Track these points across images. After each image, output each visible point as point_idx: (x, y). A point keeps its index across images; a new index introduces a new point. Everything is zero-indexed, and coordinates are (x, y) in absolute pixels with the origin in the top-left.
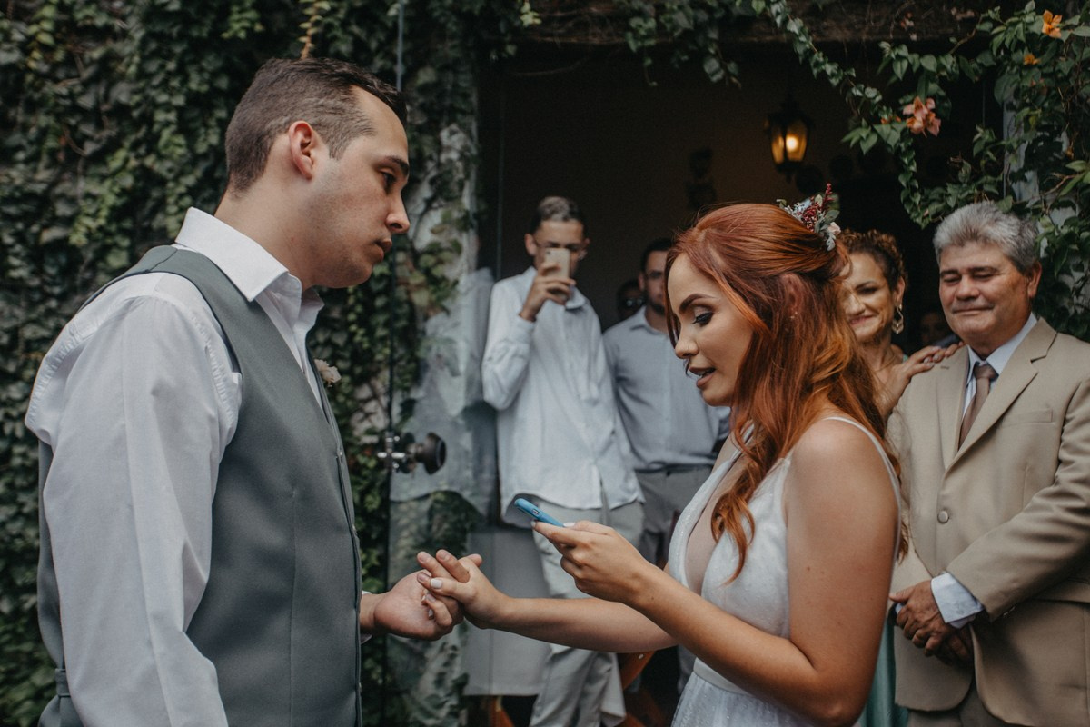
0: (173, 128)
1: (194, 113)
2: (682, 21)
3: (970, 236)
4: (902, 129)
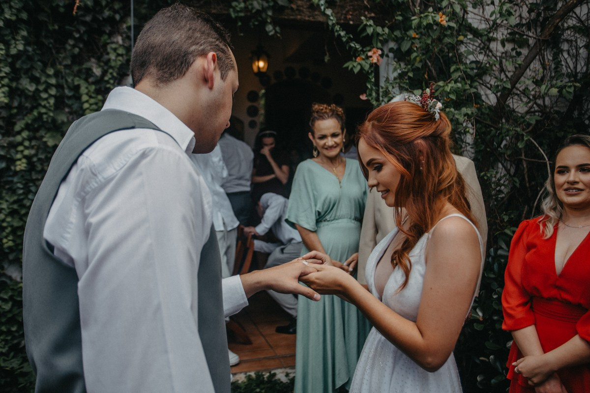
1: (8, 32)
2: (257, 6)
4: (369, 63)
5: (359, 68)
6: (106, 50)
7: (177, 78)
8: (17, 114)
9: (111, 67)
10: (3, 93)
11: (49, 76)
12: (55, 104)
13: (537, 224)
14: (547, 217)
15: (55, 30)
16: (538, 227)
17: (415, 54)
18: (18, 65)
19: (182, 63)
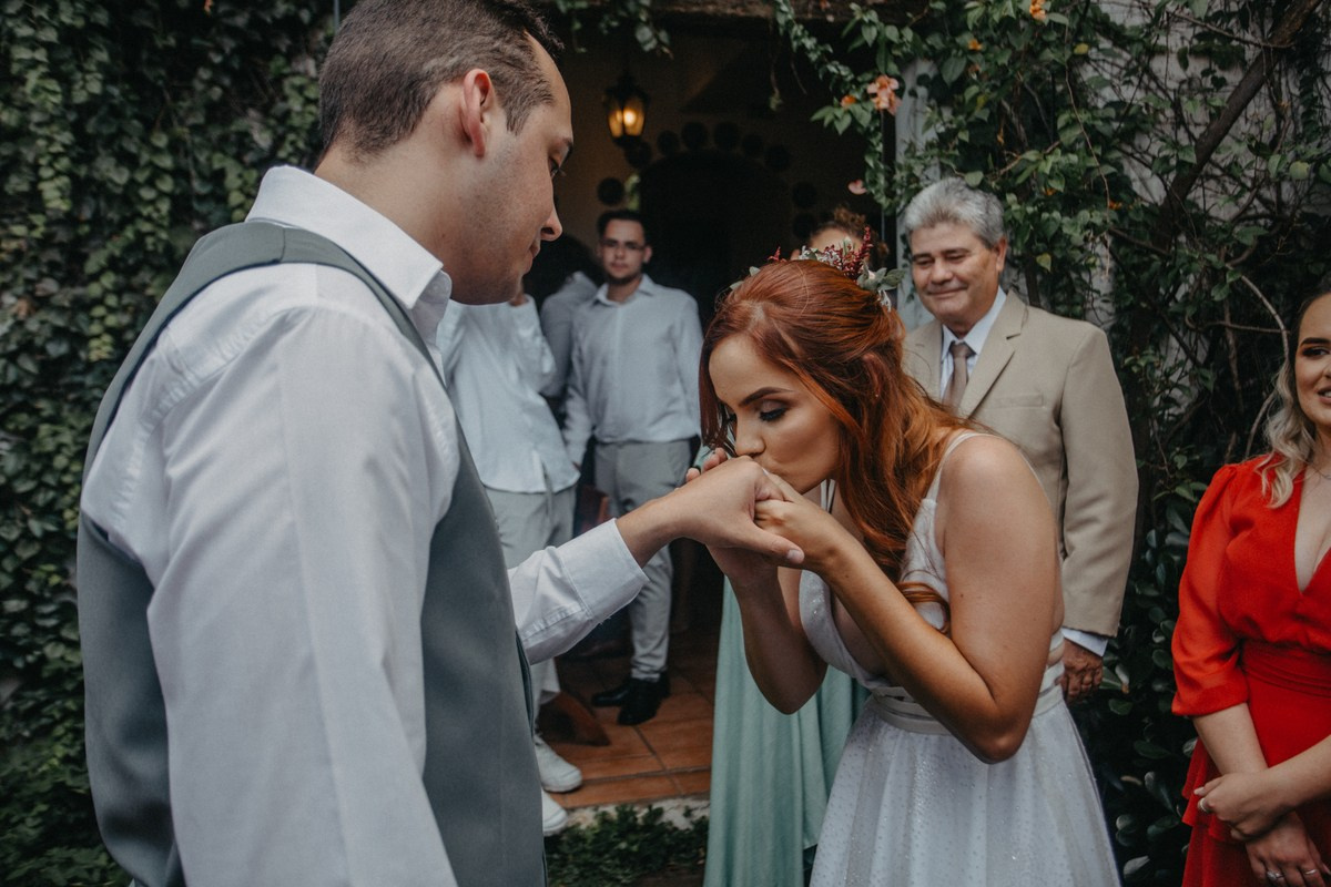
0: (43, 69)
1: (67, 54)
3: (940, 217)
4: (870, 109)
5: (847, 120)
6: (280, 89)
7: (398, 140)
8: (90, 236)
9: (293, 129)
10: (59, 189)
11: (156, 151)
12: (171, 213)
13: (1255, 474)
14: (1279, 457)
15: (167, 48)
16: (1256, 480)
17: (974, 89)
18: (91, 126)
19: (406, 103)
